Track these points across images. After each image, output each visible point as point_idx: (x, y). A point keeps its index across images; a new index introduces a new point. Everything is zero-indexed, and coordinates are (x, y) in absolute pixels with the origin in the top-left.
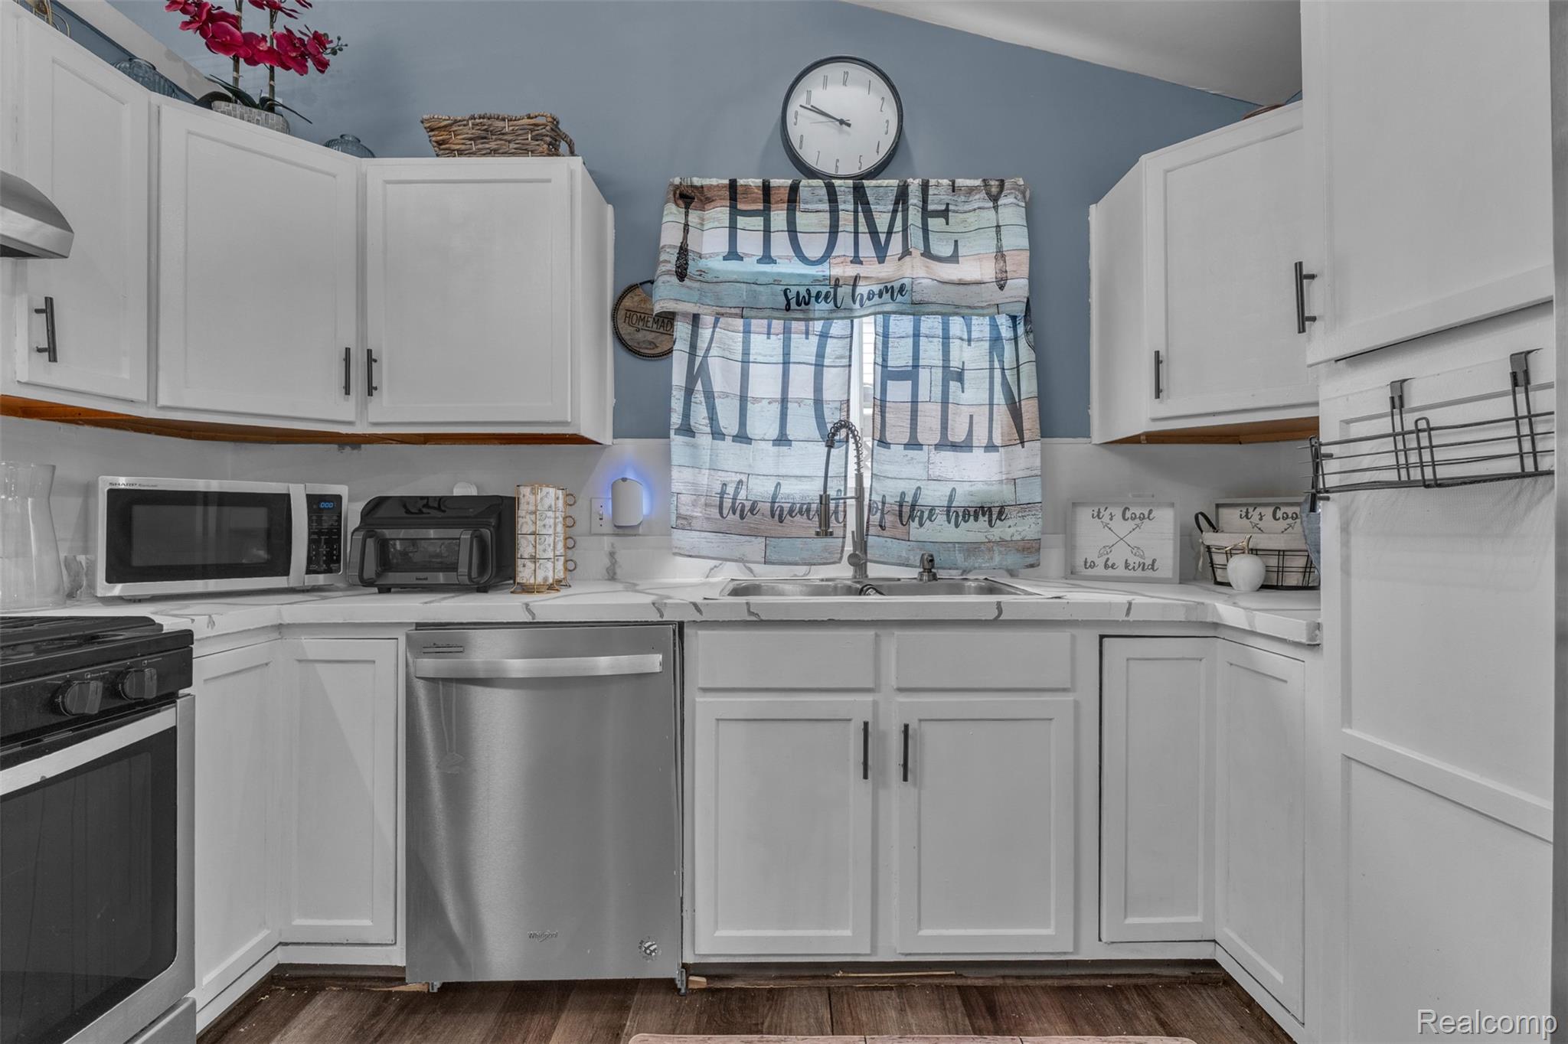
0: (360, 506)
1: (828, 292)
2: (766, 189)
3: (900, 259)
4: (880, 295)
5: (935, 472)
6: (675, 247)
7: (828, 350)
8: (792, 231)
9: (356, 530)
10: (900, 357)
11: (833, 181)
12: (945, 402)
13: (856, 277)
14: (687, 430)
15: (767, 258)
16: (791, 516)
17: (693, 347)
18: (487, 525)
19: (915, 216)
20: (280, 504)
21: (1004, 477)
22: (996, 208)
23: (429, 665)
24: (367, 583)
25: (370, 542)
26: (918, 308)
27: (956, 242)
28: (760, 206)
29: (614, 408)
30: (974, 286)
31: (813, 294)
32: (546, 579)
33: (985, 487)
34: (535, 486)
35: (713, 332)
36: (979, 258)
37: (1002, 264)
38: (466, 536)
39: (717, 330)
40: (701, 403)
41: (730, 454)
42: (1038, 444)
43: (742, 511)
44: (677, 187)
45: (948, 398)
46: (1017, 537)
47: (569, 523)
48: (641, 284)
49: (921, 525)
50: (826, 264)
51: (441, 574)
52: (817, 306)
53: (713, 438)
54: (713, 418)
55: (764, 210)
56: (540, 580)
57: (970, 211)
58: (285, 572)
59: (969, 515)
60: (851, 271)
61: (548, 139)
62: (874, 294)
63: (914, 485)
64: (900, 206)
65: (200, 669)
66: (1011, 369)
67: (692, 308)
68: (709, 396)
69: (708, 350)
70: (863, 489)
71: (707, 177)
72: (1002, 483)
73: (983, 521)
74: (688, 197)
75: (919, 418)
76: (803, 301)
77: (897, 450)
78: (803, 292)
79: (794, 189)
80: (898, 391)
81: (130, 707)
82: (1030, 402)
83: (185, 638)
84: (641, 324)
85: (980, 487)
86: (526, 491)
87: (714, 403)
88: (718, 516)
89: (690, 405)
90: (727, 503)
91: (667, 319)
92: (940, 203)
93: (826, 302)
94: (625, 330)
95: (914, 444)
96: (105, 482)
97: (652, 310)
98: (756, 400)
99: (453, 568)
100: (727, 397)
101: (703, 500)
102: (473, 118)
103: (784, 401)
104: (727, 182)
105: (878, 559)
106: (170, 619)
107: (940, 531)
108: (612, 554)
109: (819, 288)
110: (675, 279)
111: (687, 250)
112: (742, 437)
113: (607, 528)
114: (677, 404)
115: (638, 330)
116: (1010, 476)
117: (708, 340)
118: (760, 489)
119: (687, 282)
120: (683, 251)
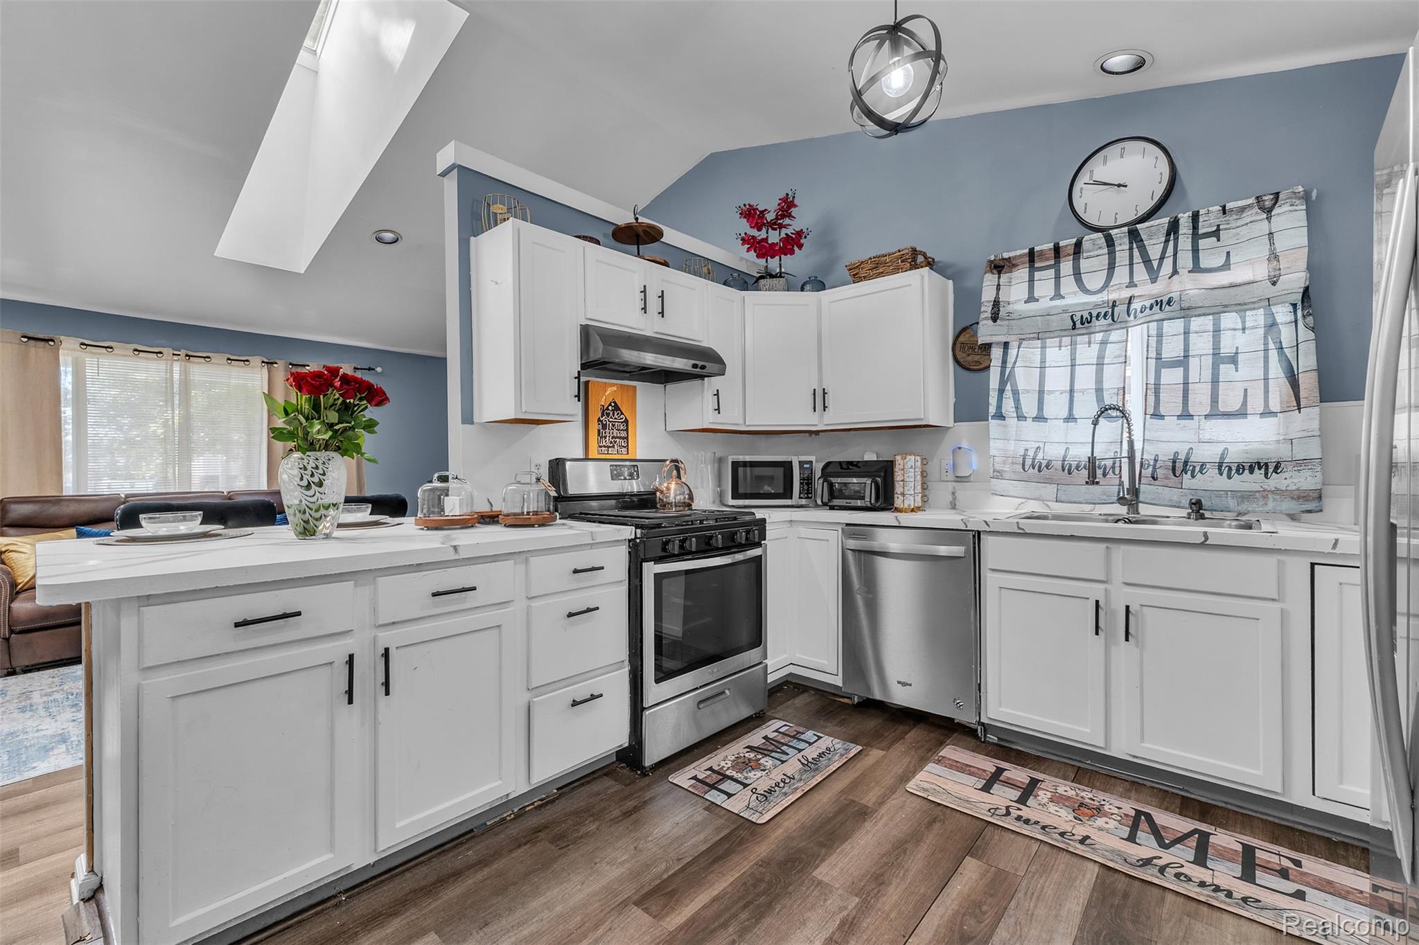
0: (821, 465)
1: (1106, 312)
2: (1057, 249)
3: (1170, 278)
4: (1151, 308)
5: (1206, 436)
6: (991, 301)
7: (1108, 352)
8: (1077, 274)
9: (819, 478)
10: (1172, 349)
11: (1111, 231)
12: (1215, 381)
13: (1131, 297)
14: (1000, 416)
15: (1058, 295)
16: (1078, 470)
17: (1004, 362)
18: (879, 476)
19: (1185, 242)
20: (787, 466)
21: (1281, 438)
22: (1269, 218)
23: (852, 544)
24: (824, 504)
25: (825, 484)
26: (1187, 312)
27: (1228, 253)
28: (1052, 262)
29: (954, 404)
30: (1245, 287)
31: (1094, 314)
32: (909, 506)
33: (1262, 446)
34: (904, 455)
35: (1018, 351)
36: (1250, 262)
37: (1275, 264)
38: (869, 481)
39: (1021, 349)
40: (1009, 398)
41: (1029, 428)
42: (1317, 410)
43: (1040, 467)
44: (991, 262)
45: (1219, 378)
46: (1292, 487)
47: (924, 475)
48: (970, 326)
49: (1193, 476)
50: (1105, 292)
51: (859, 501)
52: (1098, 323)
53: (1018, 420)
54: (1018, 407)
55: (1055, 264)
56: (906, 506)
57: (1243, 226)
58: (791, 498)
59: (1244, 469)
60: (1126, 294)
61: (910, 260)
62: (1146, 308)
63: (1187, 446)
64: (1172, 236)
65: (770, 534)
66: (1291, 347)
67: (1004, 339)
68: (1016, 393)
69: (1015, 363)
70: (1134, 451)
71: (1013, 251)
72: (1279, 443)
73: (1259, 474)
74: (999, 267)
75: (1190, 395)
76: (1086, 321)
77: (1171, 421)
78: (1086, 315)
79: (1078, 245)
80: (1172, 377)
81: (751, 544)
82: (1309, 374)
83: (764, 520)
84: (971, 350)
85: (1256, 446)
86: (898, 458)
87: (1019, 397)
88: (1022, 470)
89: (1002, 400)
90: (1029, 462)
91: (987, 347)
92: (1210, 226)
93: (1105, 319)
94: (960, 355)
95: (1186, 415)
96: (731, 459)
97: (977, 341)
98: (1051, 392)
99: (863, 498)
100: (1028, 392)
101: (1010, 460)
102: (870, 258)
103: (1072, 391)
104: (1027, 251)
105: (1150, 502)
106: (759, 514)
107: (1212, 481)
108: (953, 493)
109: (1099, 310)
110: (990, 322)
111: (999, 302)
112: (1040, 418)
113: (951, 476)
114: (993, 401)
115: (969, 355)
116: (1288, 437)
117: (1015, 357)
118: (1054, 452)
119: (998, 322)
120: (996, 303)
